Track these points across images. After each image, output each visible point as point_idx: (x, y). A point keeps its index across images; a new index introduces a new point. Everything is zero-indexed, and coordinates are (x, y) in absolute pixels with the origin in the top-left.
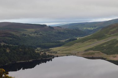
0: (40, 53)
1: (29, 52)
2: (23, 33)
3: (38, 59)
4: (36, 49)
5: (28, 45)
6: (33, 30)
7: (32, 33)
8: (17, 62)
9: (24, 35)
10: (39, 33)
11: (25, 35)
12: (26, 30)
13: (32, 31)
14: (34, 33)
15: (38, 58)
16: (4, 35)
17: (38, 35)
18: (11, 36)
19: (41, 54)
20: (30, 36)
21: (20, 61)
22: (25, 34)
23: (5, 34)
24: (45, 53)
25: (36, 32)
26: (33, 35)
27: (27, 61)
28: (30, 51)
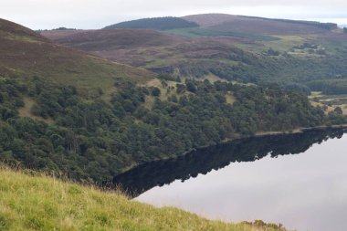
0: (325, 108)
1: (294, 105)
2: (268, 46)
3: (317, 127)
4: (310, 94)
5: (283, 83)
6: (299, 39)
7: (295, 47)
8: (257, 134)
9: (271, 52)
10: (316, 47)
11: (277, 54)
12: (279, 39)
13: (295, 42)
14: (302, 48)
15: (317, 124)
16: (216, 52)
17: (312, 55)
18: (236, 55)
19: (326, 113)
20: (289, 56)
21: (265, 131)
22: (275, 50)
23: (216, 48)
24: (338, 110)
25: (306, 45)
26: (297, 53)
27: (287, 132)
28: (295, 102)
